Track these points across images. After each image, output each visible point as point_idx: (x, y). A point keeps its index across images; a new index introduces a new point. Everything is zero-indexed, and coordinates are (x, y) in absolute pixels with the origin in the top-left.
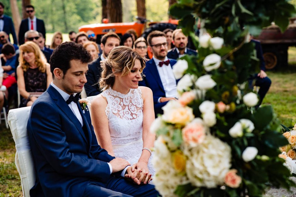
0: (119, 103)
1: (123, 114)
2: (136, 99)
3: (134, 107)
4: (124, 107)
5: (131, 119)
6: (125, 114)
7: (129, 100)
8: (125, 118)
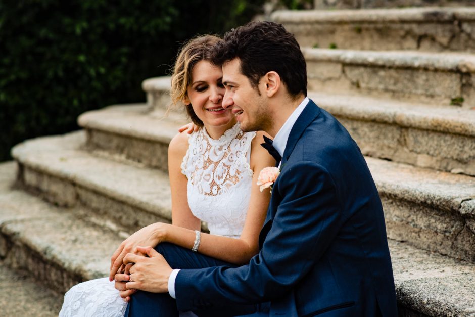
0: (203, 152)
1: (199, 178)
2: (237, 152)
3: (225, 170)
4: (207, 164)
5: (206, 194)
6: (202, 179)
7: (224, 151)
8: (198, 187)
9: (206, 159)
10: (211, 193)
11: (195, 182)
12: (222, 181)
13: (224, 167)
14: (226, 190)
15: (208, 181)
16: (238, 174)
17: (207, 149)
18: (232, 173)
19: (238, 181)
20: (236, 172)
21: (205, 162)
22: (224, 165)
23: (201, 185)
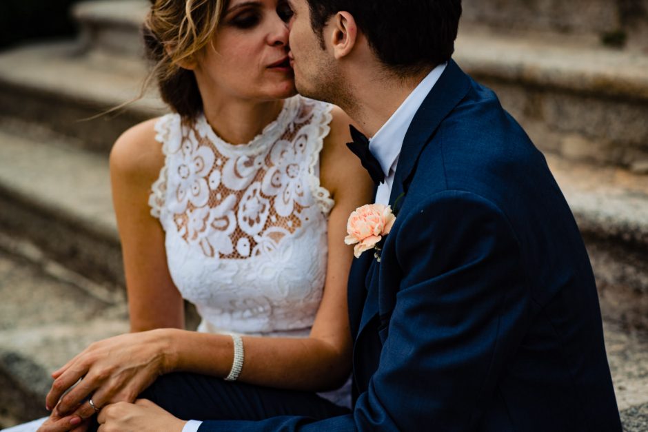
0: (205, 173)
1: (199, 225)
2: (288, 168)
3: (264, 206)
4: (219, 196)
5: (222, 256)
6: (209, 227)
7: (257, 167)
8: (201, 243)
9: (214, 186)
10: (236, 255)
11: (191, 234)
12: (258, 227)
13: (260, 198)
14: (271, 247)
15: (225, 228)
16: (299, 211)
17: (215, 166)
18: (284, 209)
19: (299, 225)
20: (295, 208)
21: (212, 194)
22: (262, 194)
23: (207, 239)
